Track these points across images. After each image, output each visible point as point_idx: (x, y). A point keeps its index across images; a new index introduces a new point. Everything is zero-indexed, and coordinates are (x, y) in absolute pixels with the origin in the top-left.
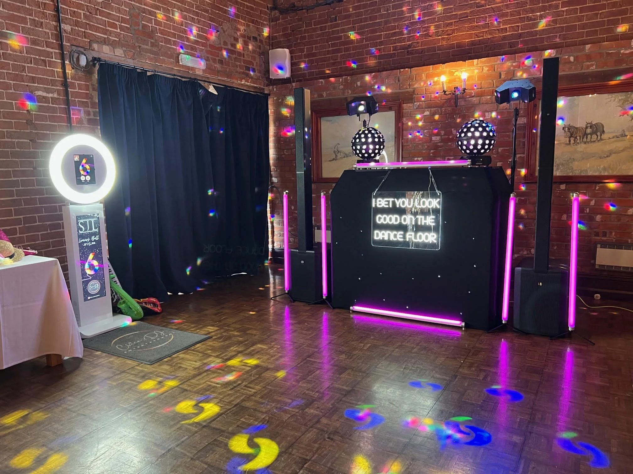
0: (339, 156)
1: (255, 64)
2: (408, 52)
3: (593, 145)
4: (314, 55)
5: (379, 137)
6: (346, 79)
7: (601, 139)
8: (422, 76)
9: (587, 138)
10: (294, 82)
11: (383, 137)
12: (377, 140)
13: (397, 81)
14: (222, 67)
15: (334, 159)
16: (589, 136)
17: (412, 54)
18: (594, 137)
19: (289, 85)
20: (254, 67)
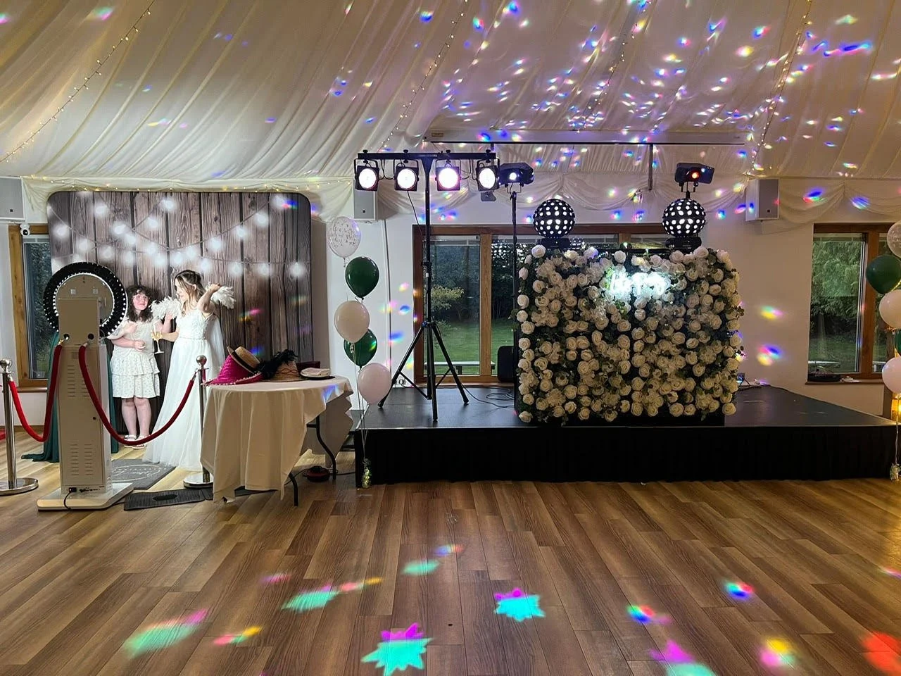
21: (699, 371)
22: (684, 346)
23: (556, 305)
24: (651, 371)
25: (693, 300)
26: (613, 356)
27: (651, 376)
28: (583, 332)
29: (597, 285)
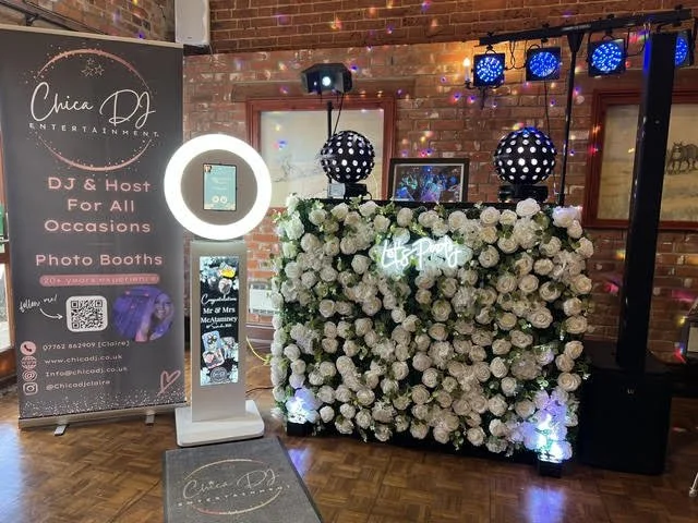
0: (291, 175)
1: (150, 16)
2: (404, 20)
3: (682, 176)
4: (250, 13)
5: (366, 149)
6: (306, 55)
7: (694, 169)
8: (429, 57)
9: (673, 166)
10: (216, 53)
11: (372, 148)
12: (362, 152)
13: (388, 63)
14: (90, 8)
15: (281, 180)
16: (677, 163)
17: (410, 23)
18: (684, 165)
19: (208, 56)
20: (148, 21)
21: (509, 386)
22: (488, 349)
23: (308, 278)
24: (439, 380)
25: (506, 282)
26: (385, 354)
27: (439, 387)
28: (345, 316)
29: (365, 253)
